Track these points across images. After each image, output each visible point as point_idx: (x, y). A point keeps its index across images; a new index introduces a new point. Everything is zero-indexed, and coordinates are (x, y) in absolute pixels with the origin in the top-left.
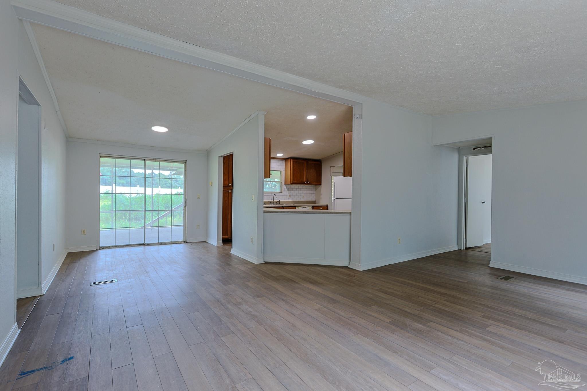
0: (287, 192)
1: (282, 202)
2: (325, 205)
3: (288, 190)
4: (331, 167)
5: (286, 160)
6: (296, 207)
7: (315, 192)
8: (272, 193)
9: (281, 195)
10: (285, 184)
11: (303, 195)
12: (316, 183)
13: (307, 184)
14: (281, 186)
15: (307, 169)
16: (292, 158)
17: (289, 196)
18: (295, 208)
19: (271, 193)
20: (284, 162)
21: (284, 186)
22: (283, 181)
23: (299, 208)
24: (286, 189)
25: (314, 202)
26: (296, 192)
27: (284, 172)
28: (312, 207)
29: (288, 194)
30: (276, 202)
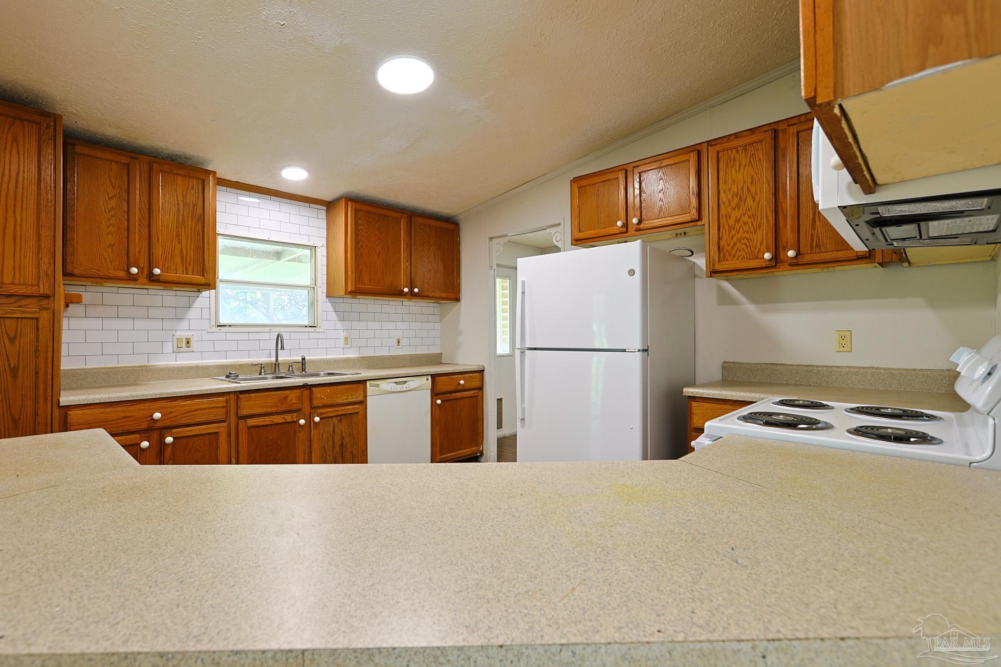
0: (339, 325)
1: (313, 362)
2: (475, 368)
3: (342, 320)
4: (491, 238)
5: (329, 206)
6: (368, 383)
7: (438, 326)
8: (273, 329)
9: (312, 335)
10: (328, 296)
11: (398, 334)
12: (443, 295)
13: (412, 295)
14: (312, 305)
15: (409, 245)
16: (352, 200)
17: (346, 339)
18: (361, 386)
19: (267, 329)
20: (323, 214)
21: (324, 305)
22: (319, 284)
23: (378, 386)
24: (333, 315)
25: (436, 359)
26: (371, 325)
27: (322, 253)
28: (430, 378)
29: (342, 335)
30: (290, 365)
